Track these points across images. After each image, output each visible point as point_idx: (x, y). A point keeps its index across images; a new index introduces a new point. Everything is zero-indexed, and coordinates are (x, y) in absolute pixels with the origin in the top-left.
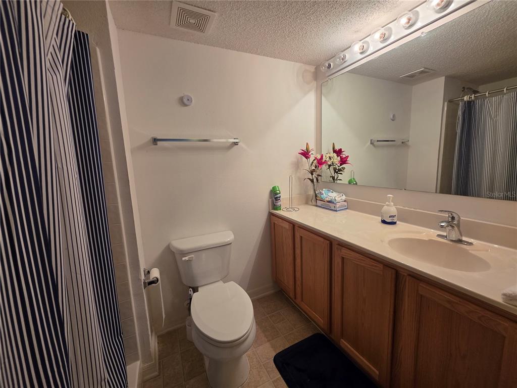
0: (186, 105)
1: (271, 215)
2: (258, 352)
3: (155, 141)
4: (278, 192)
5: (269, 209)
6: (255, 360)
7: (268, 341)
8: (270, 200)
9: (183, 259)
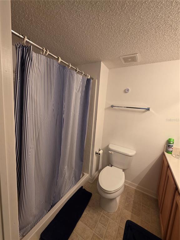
0: (126, 93)
1: (163, 155)
2: (124, 211)
3: (112, 106)
4: (172, 143)
5: (164, 151)
6: (120, 211)
7: (132, 213)
8: (166, 145)
9: (109, 152)
